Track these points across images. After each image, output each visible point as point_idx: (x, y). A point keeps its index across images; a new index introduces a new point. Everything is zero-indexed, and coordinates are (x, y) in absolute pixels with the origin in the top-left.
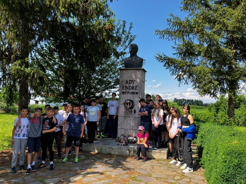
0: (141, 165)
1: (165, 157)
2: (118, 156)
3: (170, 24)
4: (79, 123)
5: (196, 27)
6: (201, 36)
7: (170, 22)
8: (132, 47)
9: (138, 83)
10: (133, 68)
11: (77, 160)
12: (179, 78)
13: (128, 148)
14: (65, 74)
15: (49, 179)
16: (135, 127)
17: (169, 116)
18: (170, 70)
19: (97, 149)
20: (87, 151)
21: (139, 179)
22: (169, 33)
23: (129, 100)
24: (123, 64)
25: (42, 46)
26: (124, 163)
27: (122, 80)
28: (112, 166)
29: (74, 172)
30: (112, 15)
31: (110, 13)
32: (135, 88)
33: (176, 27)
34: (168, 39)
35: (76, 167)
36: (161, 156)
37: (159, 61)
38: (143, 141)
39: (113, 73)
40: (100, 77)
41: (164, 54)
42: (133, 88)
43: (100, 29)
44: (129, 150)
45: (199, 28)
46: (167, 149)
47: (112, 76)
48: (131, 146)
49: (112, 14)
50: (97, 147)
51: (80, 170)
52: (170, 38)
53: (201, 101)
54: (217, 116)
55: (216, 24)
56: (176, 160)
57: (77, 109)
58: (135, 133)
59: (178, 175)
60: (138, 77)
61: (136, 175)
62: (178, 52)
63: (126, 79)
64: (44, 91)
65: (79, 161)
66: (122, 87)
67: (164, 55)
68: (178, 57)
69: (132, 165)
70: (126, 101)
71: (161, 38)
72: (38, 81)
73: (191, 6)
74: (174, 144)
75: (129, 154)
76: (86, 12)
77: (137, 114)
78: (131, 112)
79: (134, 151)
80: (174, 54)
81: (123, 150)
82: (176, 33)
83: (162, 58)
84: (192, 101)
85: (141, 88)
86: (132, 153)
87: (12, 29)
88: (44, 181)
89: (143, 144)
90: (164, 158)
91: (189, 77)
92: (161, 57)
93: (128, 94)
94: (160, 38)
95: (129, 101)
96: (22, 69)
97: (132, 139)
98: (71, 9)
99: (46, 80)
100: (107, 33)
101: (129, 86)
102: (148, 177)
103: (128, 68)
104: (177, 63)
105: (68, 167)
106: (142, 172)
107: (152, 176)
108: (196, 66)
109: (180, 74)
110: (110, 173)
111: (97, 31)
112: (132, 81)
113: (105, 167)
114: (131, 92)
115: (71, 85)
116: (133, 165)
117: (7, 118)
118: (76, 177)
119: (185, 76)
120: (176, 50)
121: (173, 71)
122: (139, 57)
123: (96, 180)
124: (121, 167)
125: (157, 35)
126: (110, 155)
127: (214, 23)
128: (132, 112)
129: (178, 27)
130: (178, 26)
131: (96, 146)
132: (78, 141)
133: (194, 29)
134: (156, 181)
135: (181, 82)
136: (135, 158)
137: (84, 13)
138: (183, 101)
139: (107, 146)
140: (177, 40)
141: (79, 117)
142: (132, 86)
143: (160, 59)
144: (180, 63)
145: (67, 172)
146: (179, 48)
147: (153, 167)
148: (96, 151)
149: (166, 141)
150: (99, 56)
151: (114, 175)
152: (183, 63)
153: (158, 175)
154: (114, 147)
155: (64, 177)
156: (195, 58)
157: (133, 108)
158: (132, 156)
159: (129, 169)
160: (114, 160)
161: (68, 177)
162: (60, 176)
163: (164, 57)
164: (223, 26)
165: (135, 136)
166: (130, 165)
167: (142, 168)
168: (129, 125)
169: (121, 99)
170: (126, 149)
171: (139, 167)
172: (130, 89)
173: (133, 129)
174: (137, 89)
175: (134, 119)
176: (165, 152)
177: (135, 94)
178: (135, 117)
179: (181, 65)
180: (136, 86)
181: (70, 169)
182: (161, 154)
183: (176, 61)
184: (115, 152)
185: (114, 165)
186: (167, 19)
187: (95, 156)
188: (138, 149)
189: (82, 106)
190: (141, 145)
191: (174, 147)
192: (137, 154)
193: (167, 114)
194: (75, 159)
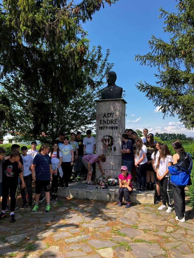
0: (125, 213)
1: (152, 201)
2: (97, 201)
3: (152, 47)
5: (182, 49)
6: (189, 59)
7: (152, 44)
8: (109, 75)
9: (117, 116)
10: (112, 99)
11: (48, 208)
12: (164, 109)
13: (109, 192)
14: (32, 109)
15: (12, 236)
16: (116, 166)
17: (155, 153)
18: (154, 100)
19: (72, 194)
20: (61, 196)
21: (122, 232)
22: (151, 58)
23: (108, 136)
24: (100, 96)
25: (8, 78)
26: (104, 210)
27: (99, 113)
28: (90, 216)
29: (44, 225)
30: (84, 36)
31: (82, 33)
32: (114, 122)
33: (160, 50)
34: (150, 65)
35: (47, 217)
36: (147, 200)
37: (141, 91)
38: (125, 183)
39: (89, 107)
40: (75, 111)
41: (146, 83)
42: (111, 122)
43: (71, 53)
44: (109, 194)
45: (186, 50)
46: (154, 192)
47: (88, 110)
48: (112, 190)
49: (85, 34)
50: (73, 192)
51: (51, 222)
52: (152, 64)
53: (184, 135)
56: (166, 205)
58: (115, 173)
59: (170, 224)
60: (117, 109)
61: (119, 227)
62: (161, 80)
63: (103, 112)
66: (100, 122)
67: (146, 84)
68: (162, 86)
70: (104, 137)
71: (142, 64)
73: (176, 26)
74: (162, 186)
75: (110, 199)
76: (54, 32)
77: (118, 153)
78: (111, 150)
79: (116, 195)
80: (157, 83)
81: (103, 194)
82: (159, 58)
83: (144, 87)
84: (175, 135)
85: (121, 122)
86: (113, 197)
88: (6, 239)
89: (125, 186)
90: (151, 203)
91: (175, 109)
92: (143, 86)
93: (106, 129)
94: (141, 64)
97: (113, 181)
98: (35, 28)
99: (7, 115)
100: (79, 56)
101: (108, 120)
102: (134, 230)
103: (105, 100)
104: (162, 91)
105: (37, 218)
106: (126, 223)
107: (139, 228)
108: (183, 95)
109: (165, 105)
110: (87, 224)
111: (68, 55)
112: (111, 114)
113: (81, 216)
114: (110, 127)
116: (115, 214)
118: (45, 232)
119: (170, 107)
120: (159, 78)
121: (157, 102)
122: (118, 87)
123: (70, 235)
124: (101, 217)
125: (138, 60)
126: (87, 201)
129: (162, 50)
130: (161, 48)
131: (71, 190)
133: (181, 51)
134: (144, 234)
135: (166, 114)
136: (117, 204)
137: (51, 34)
138: (165, 135)
139: (84, 190)
140: (161, 66)
142: (111, 120)
144: (165, 92)
145: (35, 225)
146: (162, 75)
147: (138, 215)
148: (71, 197)
149: (153, 182)
150: (70, 85)
151: (92, 227)
152: (169, 92)
153: (146, 225)
154: (92, 191)
155: (31, 233)
156: (181, 86)
157: (113, 145)
158: (114, 201)
159: (110, 218)
160: (92, 207)
161: (35, 232)
162: (26, 231)
163: (147, 86)
165: (116, 177)
166: (111, 213)
167: (126, 217)
168: (109, 165)
169: (99, 135)
170: (106, 193)
171: (122, 216)
172: (109, 123)
173: (114, 168)
174: (117, 123)
175: (115, 158)
176: (152, 195)
177: (114, 129)
178: (115, 155)
179: (166, 94)
180: (115, 120)
181: (40, 221)
182: (147, 198)
183: (160, 90)
184: (93, 196)
185: (92, 214)
186: (149, 41)
187: (70, 202)
188: (120, 193)
189: (56, 145)
190: (123, 188)
191: (163, 190)
192: (119, 198)
193: (152, 151)
194: (47, 206)
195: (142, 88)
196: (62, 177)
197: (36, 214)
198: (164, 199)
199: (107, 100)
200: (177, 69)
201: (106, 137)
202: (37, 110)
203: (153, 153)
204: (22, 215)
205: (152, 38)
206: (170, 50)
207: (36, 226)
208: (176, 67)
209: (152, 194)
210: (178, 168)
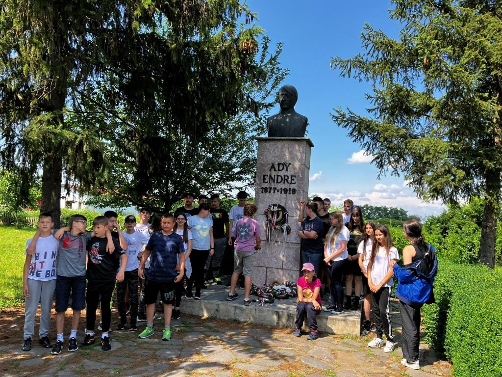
0: (308, 348)
1: (357, 330)
2: (254, 326)
3: (367, 45)
4: (172, 252)
5: (424, 55)
6: (436, 73)
7: (367, 41)
8: (284, 93)
9: (296, 169)
10: (287, 138)
11: (167, 333)
12: (381, 161)
13: (277, 310)
14: (141, 145)
16: (289, 263)
18: (362, 143)
19: (208, 311)
20: (187, 313)
22: (360, 65)
23: (276, 205)
25: (91, 85)
26: (269, 342)
27: (263, 163)
28: (246, 350)
29: (166, 362)
30: (251, 20)
31: (248, 15)
32: (290, 179)
33: (380, 52)
34: (358, 79)
35: (168, 349)
36: (348, 328)
37: (339, 125)
38: (309, 295)
41: (349, 111)
42: (285, 179)
43: (224, 50)
44: (277, 313)
45: (431, 56)
46: (359, 313)
48: (281, 306)
49: (252, 17)
50: (209, 306)
51: (178, 357)
52: (362, 76)
53: (404, 210)
54: (444, 243)
55: (467, 48)
56: (382, 339)
57: (169, 223)
58: (287, 275)
59: (393, 373)
60: (297, 156)
61: (302, 372)
62: (377, 106)
63: (271, 161)
64: (103, 180)
65: (171, 335)
66: (263, 178)
67: (350, 113)
69: (288, 348)
70: (270, 206)
71: (344, 75)
72: (90, 159)
75: (278, 323)
76: (197, 11)
77: (293, 238)
78: (281, 232)
79: (290, 316)
80: (369, 111)
81: (265, 314)
82: (377, 66)
83: (345, 119)
85: (302, 180)
86: (284, 320)
87: (36, 40)
89: (310, 301)
90: (354, 334)
92: (343, 116)
93: (274, 192)
94: (342, 74)
95: (276, 209)
96: (58, 131)
97: (282, 290)
98: (166, 3)
100: (240, 57)
101: (278, 176)
103: (276, 138)
104: (379, 129)
105: (150, 349)
106: (314, 365)
107: (339, 375)
108: (418, 138)
110: (244, 365)
111: (218, 53)
112: (284, 165)
113: (230, 350)
114: (281, 189)
115: (153, 169)
116: (290, 349)
117: (6, 236)
118: (171, 374)
120: (374, 101)
121: (369, 147)
122: (299, 115)
124: (266, 353)
125: (336, 68)
126: (235, 324)
127: (462, 46)
128: (283, 231)
130: (384, 49)
131: (206, 303)
132: (170, 293)
133: (422, 57)
135: (383, 170)
136: (291, 332)
137: (192, 13)
138: (367, 209)
140: (378, 80)
141: (173, 239)
142: (285, 176)
143: (342, 121)
144: (386, 130)
145: (149, 361)
146: (379, 98)
147: (334, 353)
148: (206, 315)
149: (358, 294)
151: (254, 370)
152: (392, 131)
155: (145, 374)
157: (286, 222)
158: (285, 327)
159: (283, 357)
160: (246, 335)
161: (153, 373)
162: (136, 370)
163: (351, 117)
164: (482, 53)
165: (288, 284)
166: (283, 348)
167: (313, 356)
168: (276, 259)
169: (260, 204)
170: (272, 312)
171: (303, 353)
172: (279, 181)
173: (284, 267)
174: (295, 183)
175: (288, 248)
176: (356, 320)
177: (290, 193)
178: (288, 243)
179: (387, 133)
180: (292, 176)
181: (156, 355)
182: (347, 324)
183: (377, 125)
184: (248, 316)
185: (249, 347)
186: (363, 34)
187: (204, 324)
188: (299, 312)
189: (181, 216)
190: (306, 303)
191: (378, 310)
192: (296, 322)
193: (360, 239)
194: (164, 331)
195: (341, 119)
196: (189, 278)
197: (147, 343)
198: (379, 327)
199: (279, 138)
200: (409, 89)
201: (274, 208)
202: (148, 150)
203: (362, 243)
204: (122, 343)
205: (364, 28)
206: (399, 53)
207: (151, 364)
208: (408, 84)
209: (356, 317)
210: (412, 272)
